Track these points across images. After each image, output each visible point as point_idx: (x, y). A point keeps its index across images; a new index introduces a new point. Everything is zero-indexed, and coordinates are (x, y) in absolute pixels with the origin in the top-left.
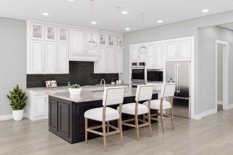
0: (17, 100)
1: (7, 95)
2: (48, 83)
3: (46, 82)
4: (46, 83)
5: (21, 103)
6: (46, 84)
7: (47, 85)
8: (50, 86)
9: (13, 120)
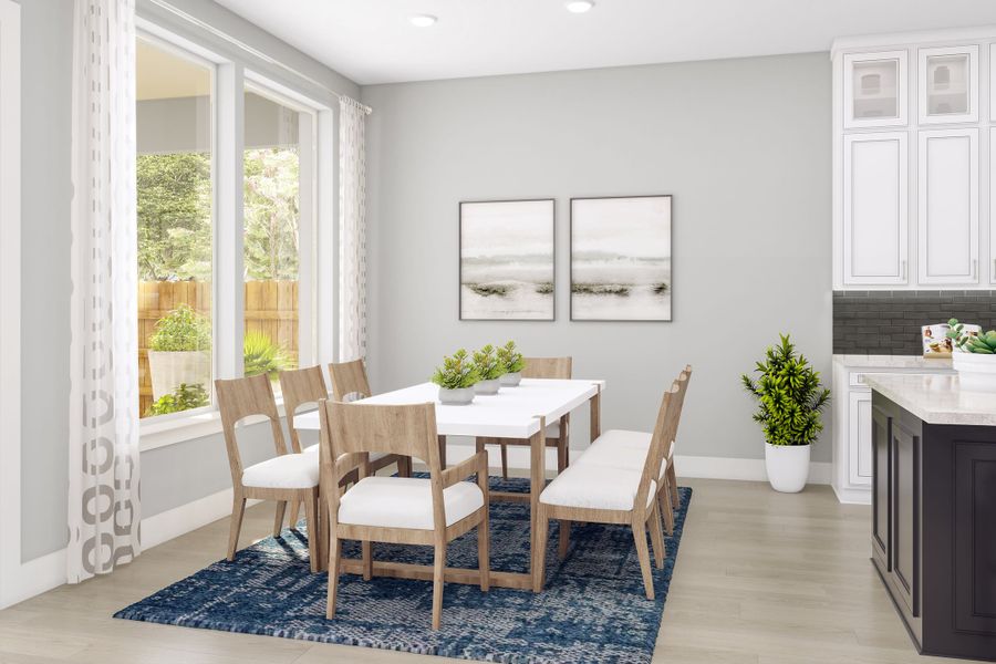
0: (778, 400)
1: (746, 379)
2: (935, 334)
3: (924, 328)
4: (924, 334)
5: (792, 413)
6: (925, 338)
7: (927, 346)
8: (943, 349)
9: (767, 485)
